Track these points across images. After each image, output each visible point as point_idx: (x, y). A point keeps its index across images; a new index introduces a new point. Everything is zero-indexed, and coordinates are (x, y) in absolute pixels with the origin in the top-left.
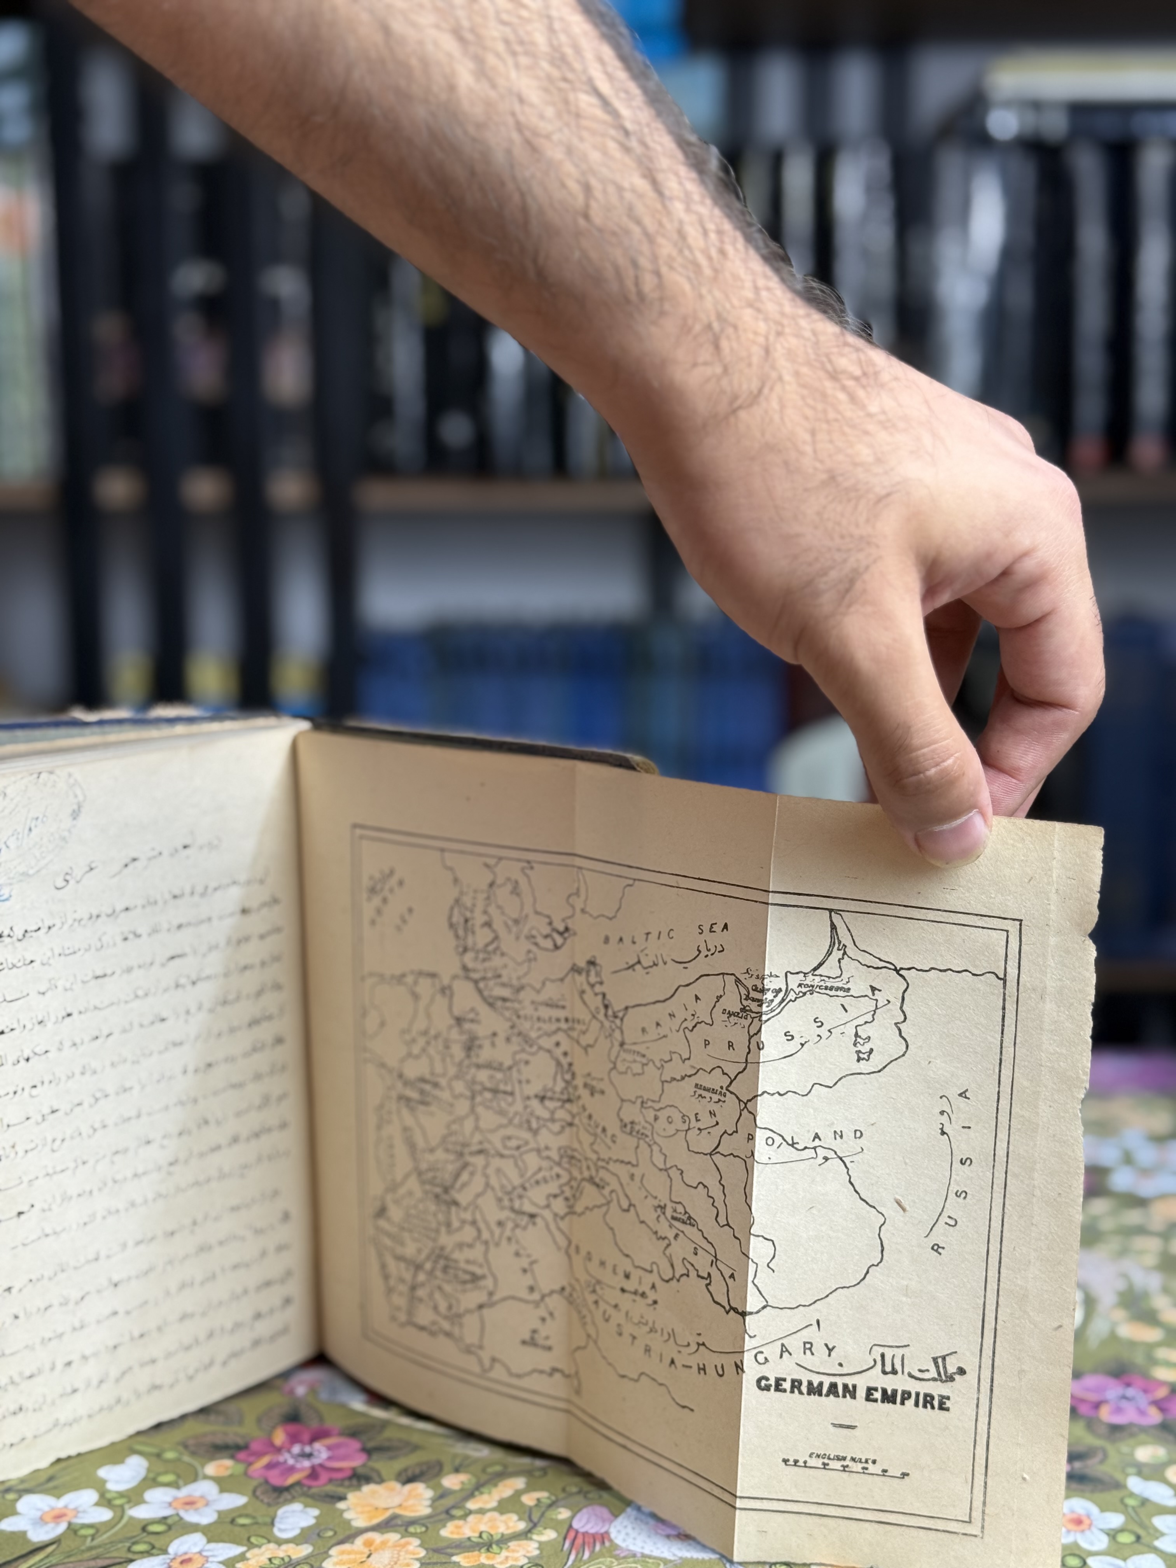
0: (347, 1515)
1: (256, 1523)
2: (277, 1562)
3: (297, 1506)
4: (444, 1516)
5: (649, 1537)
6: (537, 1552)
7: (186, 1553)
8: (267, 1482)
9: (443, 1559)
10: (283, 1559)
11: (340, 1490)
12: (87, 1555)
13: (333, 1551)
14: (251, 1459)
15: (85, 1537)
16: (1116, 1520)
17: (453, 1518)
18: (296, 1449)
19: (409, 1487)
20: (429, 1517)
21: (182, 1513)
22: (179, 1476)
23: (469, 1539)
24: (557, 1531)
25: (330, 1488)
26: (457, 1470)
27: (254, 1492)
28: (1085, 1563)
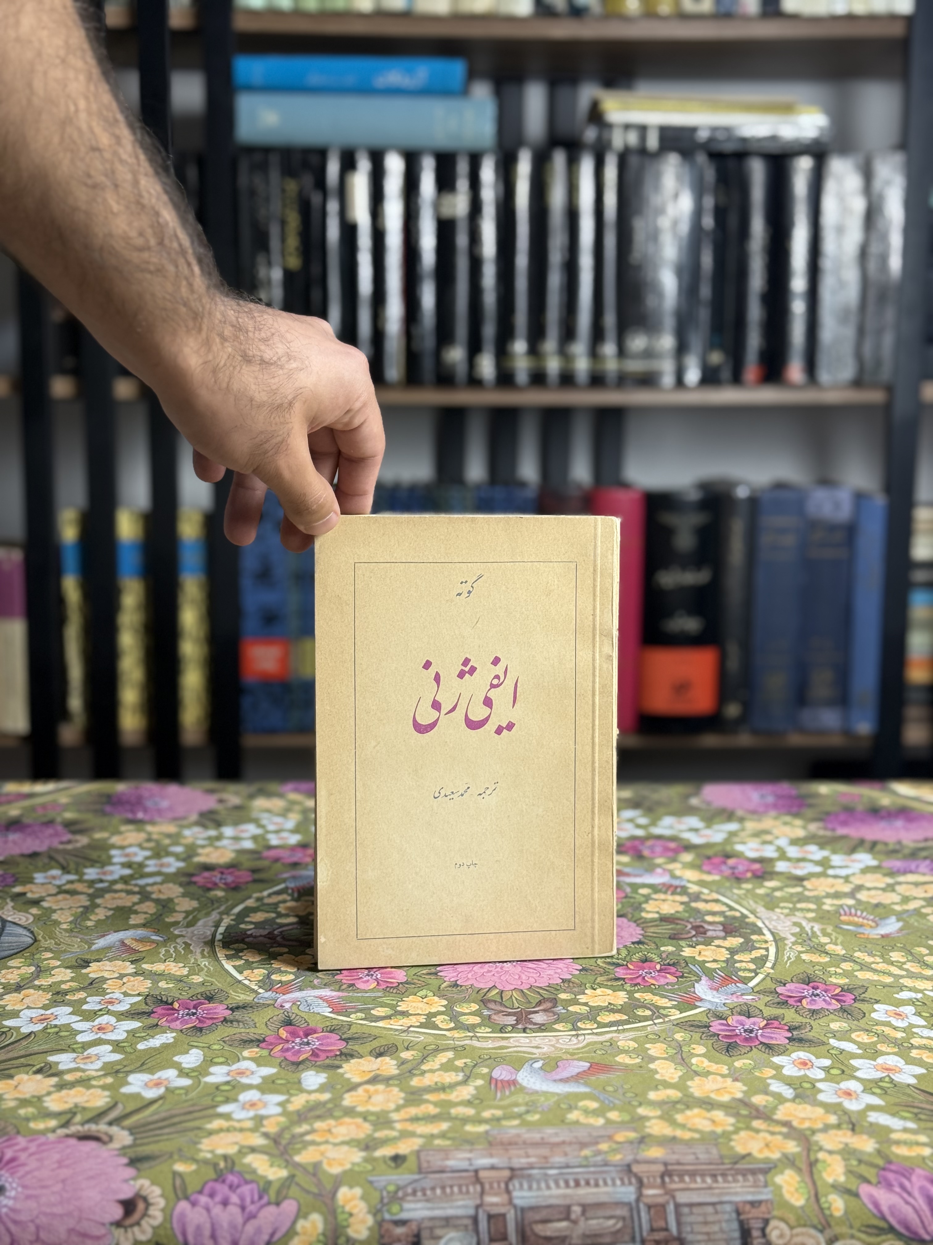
0: (347, 1076)
1: (289, 1083)
2: (312, 1103)
3: (312, 1073)
4: (408, 1074)
5: (543, 1081)
6: (474, 1092)
7: (250, 1101)
8: (286, 1059)
9: (416, 1097)
10: (315, 1101)
11: (337, 1063)
12: (186, 1104)
13: (347, 1096)
14: (271, 1047)
15: (180, 1095)
16: (827, 1062)
17: (415, 1075)
18: (298, 1040)
19: (380, 1059)
20: (399, 1075)
21: (238, 1078)
22: (227, 1059)
23: (430, 1086)
24: (483, 1079)
25: (328, 1061)
26: (407, 1049)
27: (280, 1065)
28: (814, 1086)
